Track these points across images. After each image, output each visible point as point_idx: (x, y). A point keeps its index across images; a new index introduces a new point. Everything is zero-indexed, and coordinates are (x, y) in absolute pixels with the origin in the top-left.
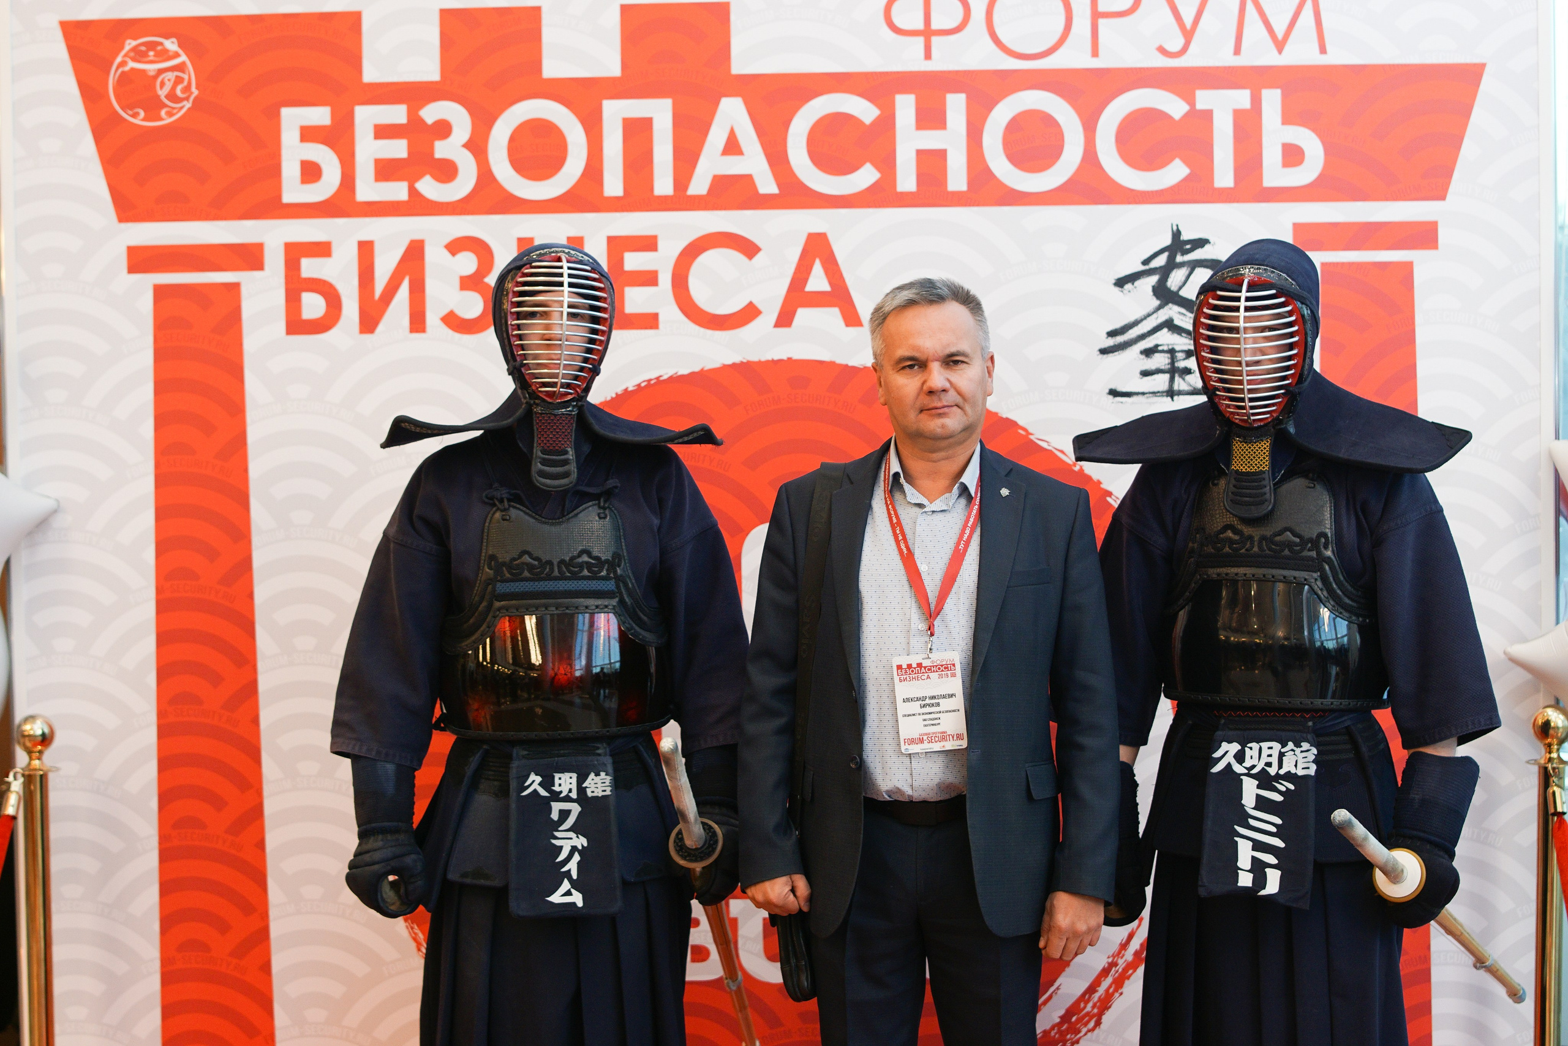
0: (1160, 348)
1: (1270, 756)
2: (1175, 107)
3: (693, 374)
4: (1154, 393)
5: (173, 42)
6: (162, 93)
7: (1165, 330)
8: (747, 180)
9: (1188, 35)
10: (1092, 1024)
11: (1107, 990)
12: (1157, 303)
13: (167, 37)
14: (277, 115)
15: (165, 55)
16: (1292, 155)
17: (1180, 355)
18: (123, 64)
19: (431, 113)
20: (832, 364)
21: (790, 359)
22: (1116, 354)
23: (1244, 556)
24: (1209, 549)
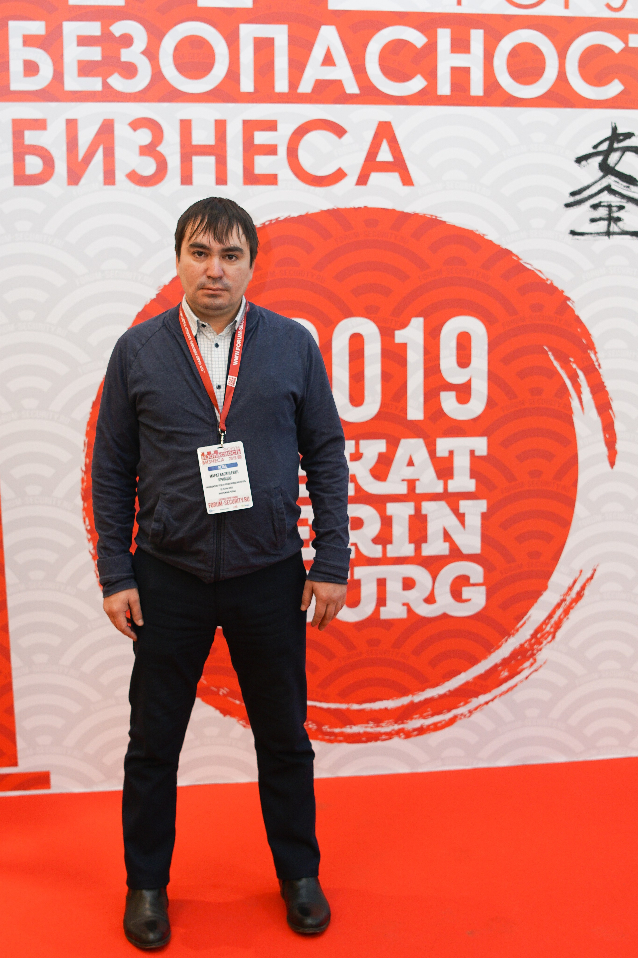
0: (602, 204)
2: (616, 45)
3: (300, 216)
4: (598, 234)
7: (606, 193)
10: (550, 638)
11: (560, 617)
12: (601, 174)
14: (7, 26)
17: (615, 209)
19: (118, 29)
21: (365, 207)
22: (575, 207)
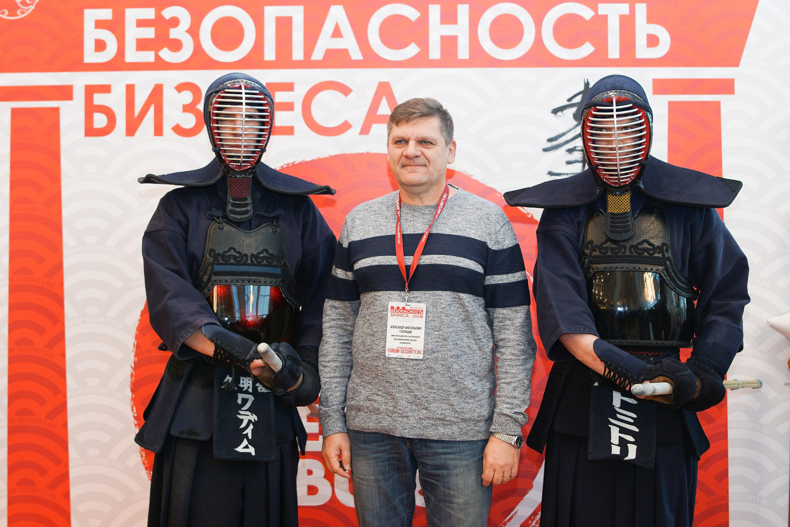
0: (577, 149)
2: (587, 13)
12: (575, 123)
14: (82, 14)
16: (653, 41)
19: (168, 13)
22: (552, 151)
23: (620, 256)
24: (597, 253)
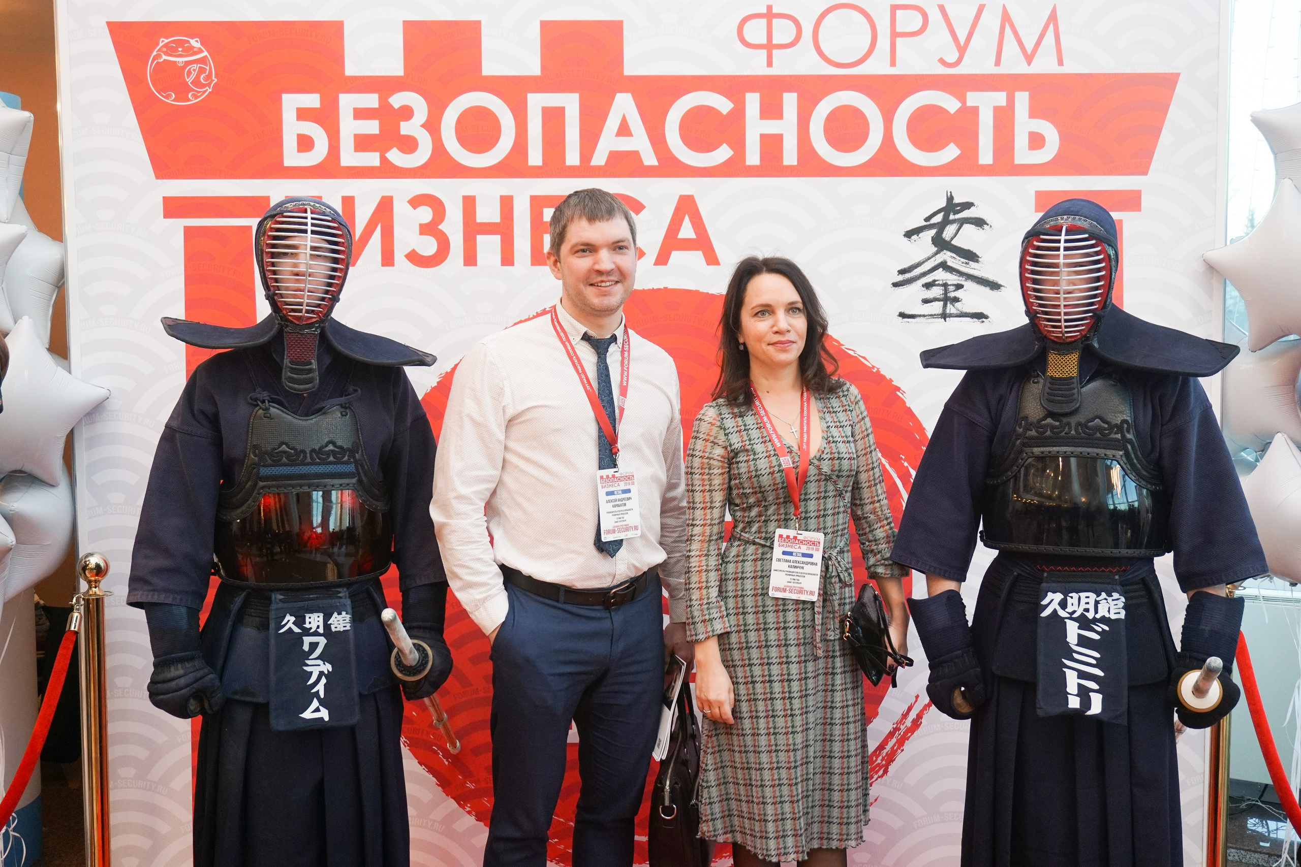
0: (937, 283)
1: (1087, 603)
2: (951, 104)
4: (932, 316)
5: (197, 41)
6: (189, 80)
7: (941, 269)
8: (634, 155)
9: (962, 50)
10: (881, 772)
11: (893, 748)
12: (936, 249)
13: (192, 38)
14: (280, 99)
15: (191, 51)
16: (1036, 141)
17: (951, 288)
18: (158, 56)
19: (398, 100)
20: (697, 292)
21: (665, 288)
22: (905, 286)
23: (1063, 438)
24: (1033, 433)
